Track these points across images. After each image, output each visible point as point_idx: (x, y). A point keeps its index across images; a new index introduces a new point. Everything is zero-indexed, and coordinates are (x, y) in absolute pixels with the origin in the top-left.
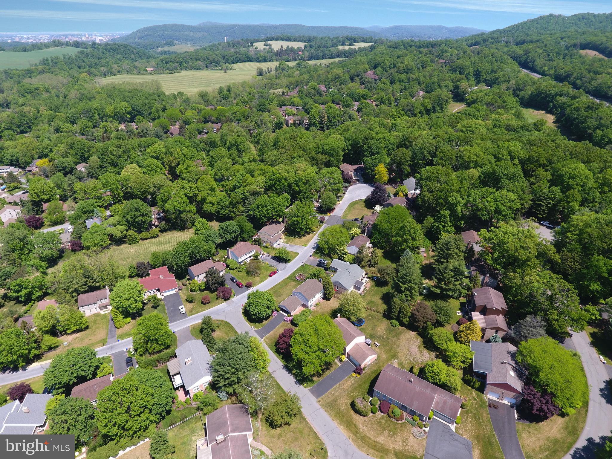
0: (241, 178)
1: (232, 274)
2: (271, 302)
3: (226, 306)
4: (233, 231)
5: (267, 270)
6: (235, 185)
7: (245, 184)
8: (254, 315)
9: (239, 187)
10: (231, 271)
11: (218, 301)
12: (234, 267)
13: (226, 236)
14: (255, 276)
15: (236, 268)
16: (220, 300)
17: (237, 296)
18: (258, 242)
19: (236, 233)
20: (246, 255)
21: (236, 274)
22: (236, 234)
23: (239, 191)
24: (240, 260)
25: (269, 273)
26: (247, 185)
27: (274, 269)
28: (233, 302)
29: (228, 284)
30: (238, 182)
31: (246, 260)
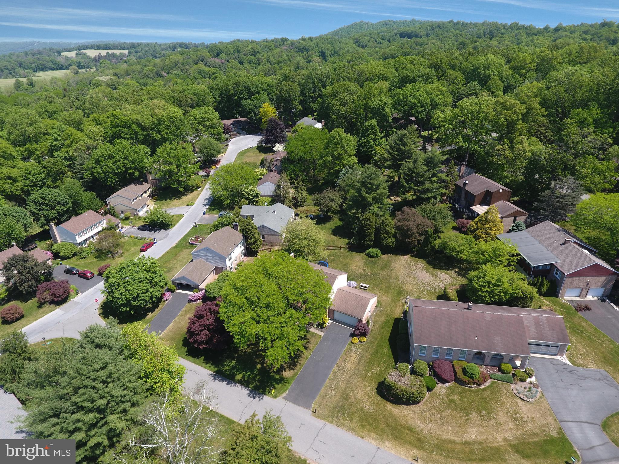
0: (60, 133)
1: (67, 264)
3: (62, 312)
4: (59, 203)
5: (135, 244)
6: (51, 146)
7: (68, 142)
8: (125, 305)
9: (58, 149)
10: (64, 262)
11: (41, 310)
12: (70, 254)
13: (46, 213)
14: (114, 257)
15: (75, 254)
16: (47, 307)
17: (82, 292)
18: (111, 212)
19: (64, 205)
20: (90, 229)
21: (77, 263)
22: (65, 208)
23: (62, 153)
24: (79, 240)
25: (139, 248)
26: (72, 142)
27: (147, 241)
28: (76, 303)
29: (59, 276)
30: (56, 140)
31: (91, 240)
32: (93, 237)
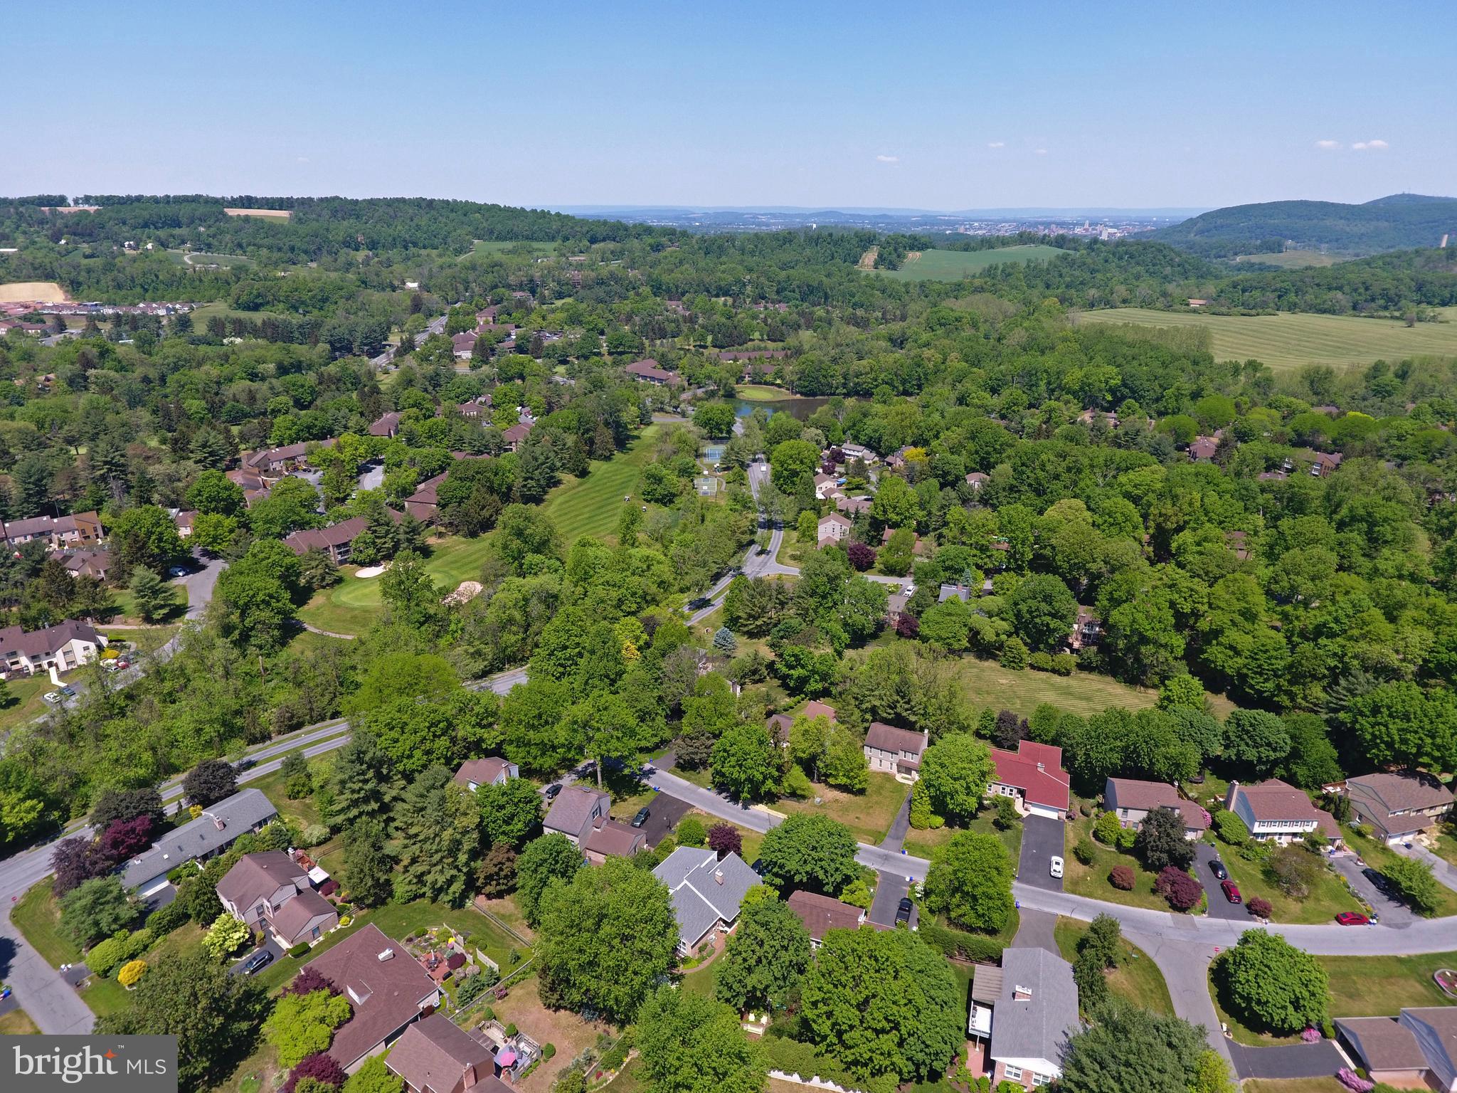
0: (1351, 612)
1: (1220, 853)
2: (1313, 994)
3: (1171, 923)
4: (1269, 744)
5: (1336, 897)
6: (1324, 625)
7: (1356, 632)
8: (1242, 997)
9: (1332, 635)
10: (1218, 843)
11: (1152, 898)
12: (1233, 839)
13: (1243, 747)
14: (1288, 892)
15: (1239, 844)
16: (1158, 899)
17: (1211, 915)
18: (1337, 809)
19: (1275, 750)
20: (1284, 822)
21: (1233, 859)
22: (1273, 755)
23: (1333, 645)
24: (1257, 829)
25: (1339, 909)
26: (1364, 636)
27: (1360, 908)
28: (1193, 925)
29: (1197, 872)
30: (1337, 620)
31: (1276, 838)
32: (1281, 834)
